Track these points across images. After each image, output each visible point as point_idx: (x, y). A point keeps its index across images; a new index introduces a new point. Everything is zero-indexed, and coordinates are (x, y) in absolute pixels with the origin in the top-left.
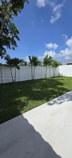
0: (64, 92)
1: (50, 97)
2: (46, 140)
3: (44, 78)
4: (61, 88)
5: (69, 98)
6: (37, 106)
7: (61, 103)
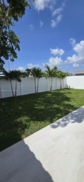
0: (70, 110)
1: (54, 117)
2: (46, 169)
3: (49, 90)
4: (67, 105)
5: (74, 119)
6: (40, 129)
7: (65, 125)
